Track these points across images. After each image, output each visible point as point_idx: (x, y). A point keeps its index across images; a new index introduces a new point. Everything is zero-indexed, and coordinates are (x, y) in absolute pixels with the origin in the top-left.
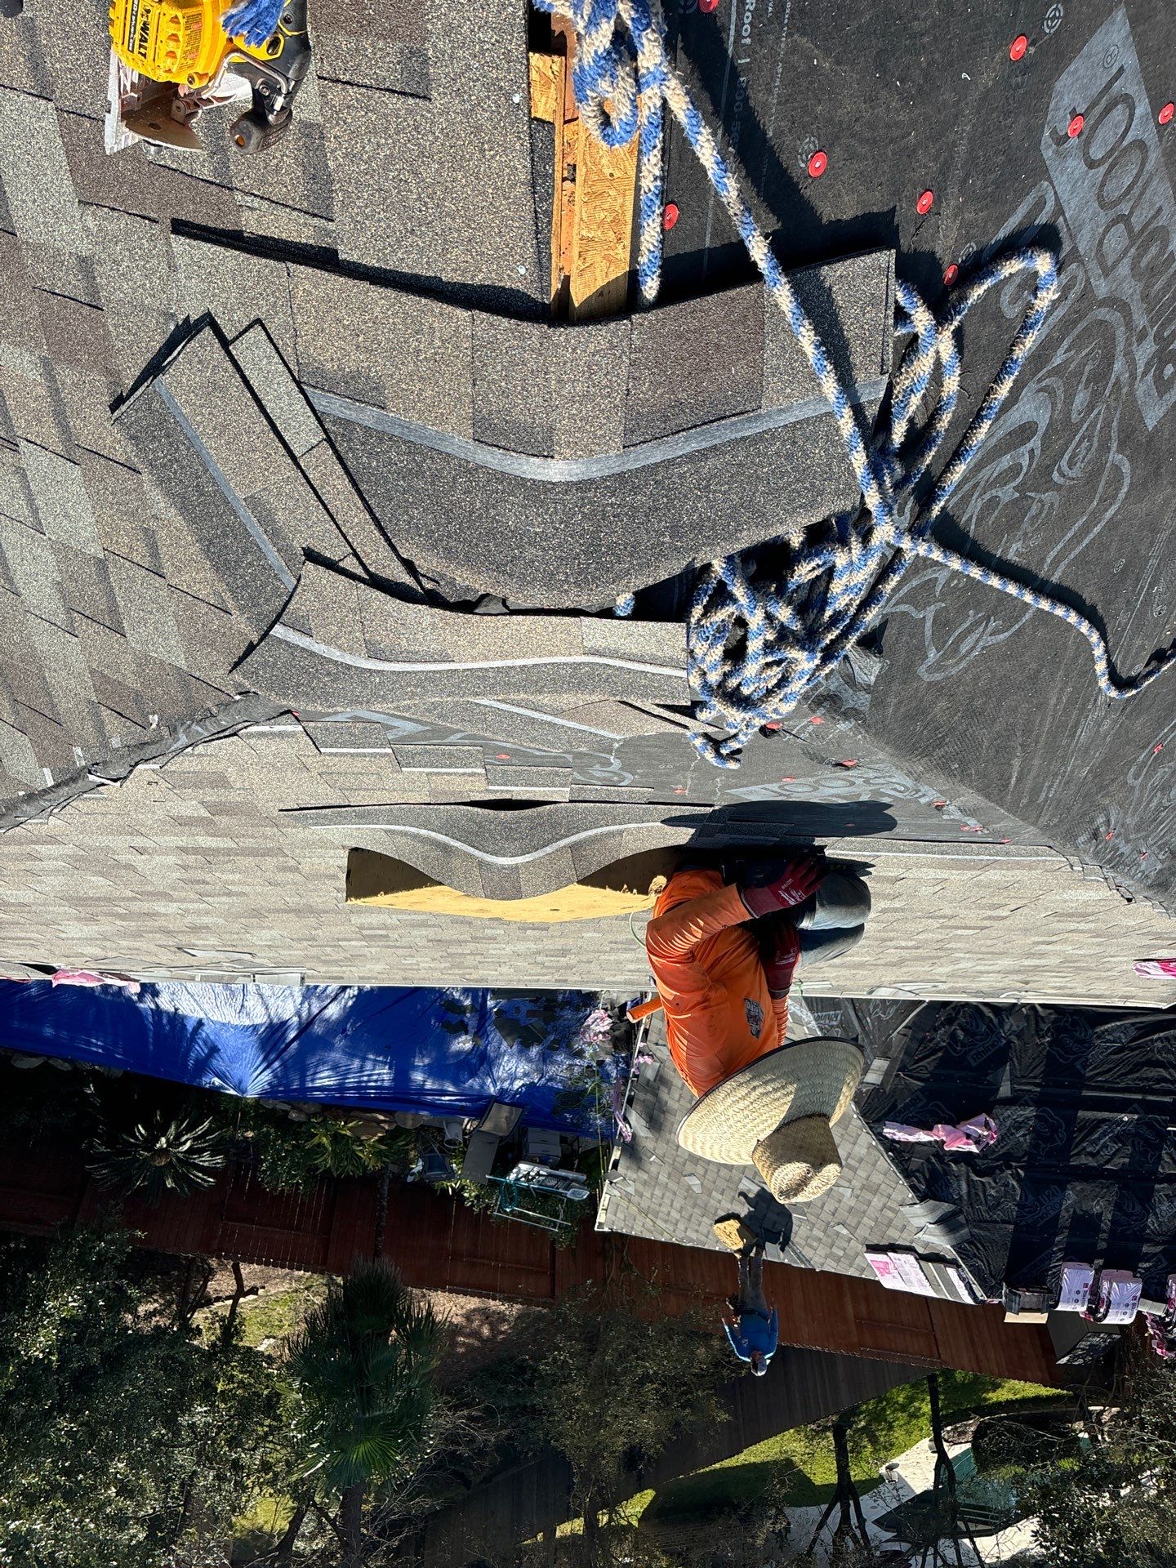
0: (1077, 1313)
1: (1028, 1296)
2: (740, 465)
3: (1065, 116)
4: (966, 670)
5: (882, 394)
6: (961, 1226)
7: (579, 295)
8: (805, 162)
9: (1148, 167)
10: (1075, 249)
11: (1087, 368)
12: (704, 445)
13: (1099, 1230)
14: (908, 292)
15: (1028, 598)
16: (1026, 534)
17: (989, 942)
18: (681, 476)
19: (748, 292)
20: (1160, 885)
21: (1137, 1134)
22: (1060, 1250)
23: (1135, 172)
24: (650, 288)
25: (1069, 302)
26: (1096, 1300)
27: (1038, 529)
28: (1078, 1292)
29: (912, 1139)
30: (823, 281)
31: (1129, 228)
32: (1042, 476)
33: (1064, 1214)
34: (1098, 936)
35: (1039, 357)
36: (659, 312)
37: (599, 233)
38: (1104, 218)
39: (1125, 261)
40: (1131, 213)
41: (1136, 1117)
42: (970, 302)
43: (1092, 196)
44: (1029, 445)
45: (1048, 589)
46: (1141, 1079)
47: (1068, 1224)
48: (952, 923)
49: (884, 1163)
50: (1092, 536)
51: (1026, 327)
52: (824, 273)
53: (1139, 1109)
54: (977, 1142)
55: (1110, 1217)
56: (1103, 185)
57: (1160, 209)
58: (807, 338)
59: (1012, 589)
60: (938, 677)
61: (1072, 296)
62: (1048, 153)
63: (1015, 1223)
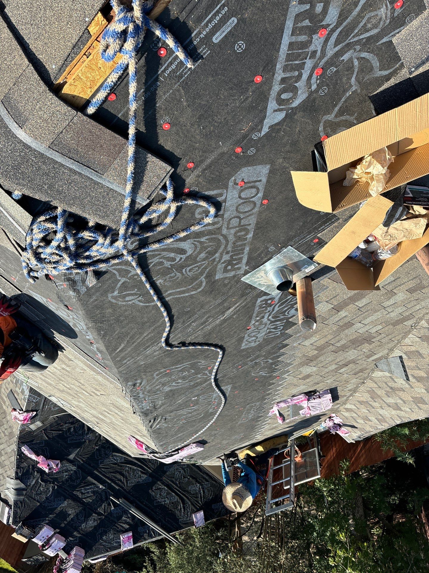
0: (38, 544)
1: (26, 530)
2: (86, 186)
3: (240, 179)
4: (124, 306)
5: (144, 204)
6: (22, 495)
7: (66, 90)
8: (164, 123)
9: (253, 211)
10: (223, 215)
11: (209, 249)
12: (77, 170)
13: (65, 520)
14: (171, 184)
15: (155, 298)
16: (166, 280)
17: (91, 401)
18: (63, 172)
19: (122, 140)
20: (145, 414)
21: (100, 494)
22: (48, 520)
23: (249, 209)
24: (91, 110)
25: (214, 227)
26: (47, 543)
27: (170, 281)
28: (43, 537)
29: (29, 455)
30: (147, 158)
31: (240, 223)
32: (180, 268)
33: (59, 509)
34: (122, 420)
35: (198, 235)
36: (89, 119)
37: (85, 79)
38: (235, 214)
39: (234, 229)
40: (243, 219)
41: (104, 488)
42: (186, 202)
43: (236, 205)
44: (182, 256)
45: (163, 301)
46: (114, 477)
47: (57, 513)
48: (82, 387)
49: (14, 459)
50: (184, 295)
51: (198, 223)
52: (149, 156)
53: (107, 486)
54: (49, 469)
55: (72, 517)
56: (240, 205)
57: (250, 224)
58: (130, 168)
59: (152, 292)
60: (114, 301)
61: (216, 226)
62: (231, 184)
63: (41, 504)
